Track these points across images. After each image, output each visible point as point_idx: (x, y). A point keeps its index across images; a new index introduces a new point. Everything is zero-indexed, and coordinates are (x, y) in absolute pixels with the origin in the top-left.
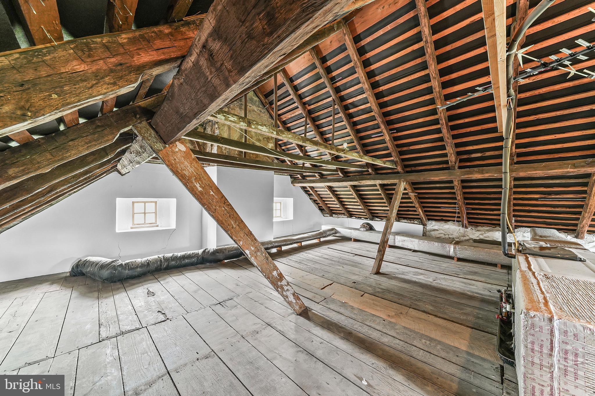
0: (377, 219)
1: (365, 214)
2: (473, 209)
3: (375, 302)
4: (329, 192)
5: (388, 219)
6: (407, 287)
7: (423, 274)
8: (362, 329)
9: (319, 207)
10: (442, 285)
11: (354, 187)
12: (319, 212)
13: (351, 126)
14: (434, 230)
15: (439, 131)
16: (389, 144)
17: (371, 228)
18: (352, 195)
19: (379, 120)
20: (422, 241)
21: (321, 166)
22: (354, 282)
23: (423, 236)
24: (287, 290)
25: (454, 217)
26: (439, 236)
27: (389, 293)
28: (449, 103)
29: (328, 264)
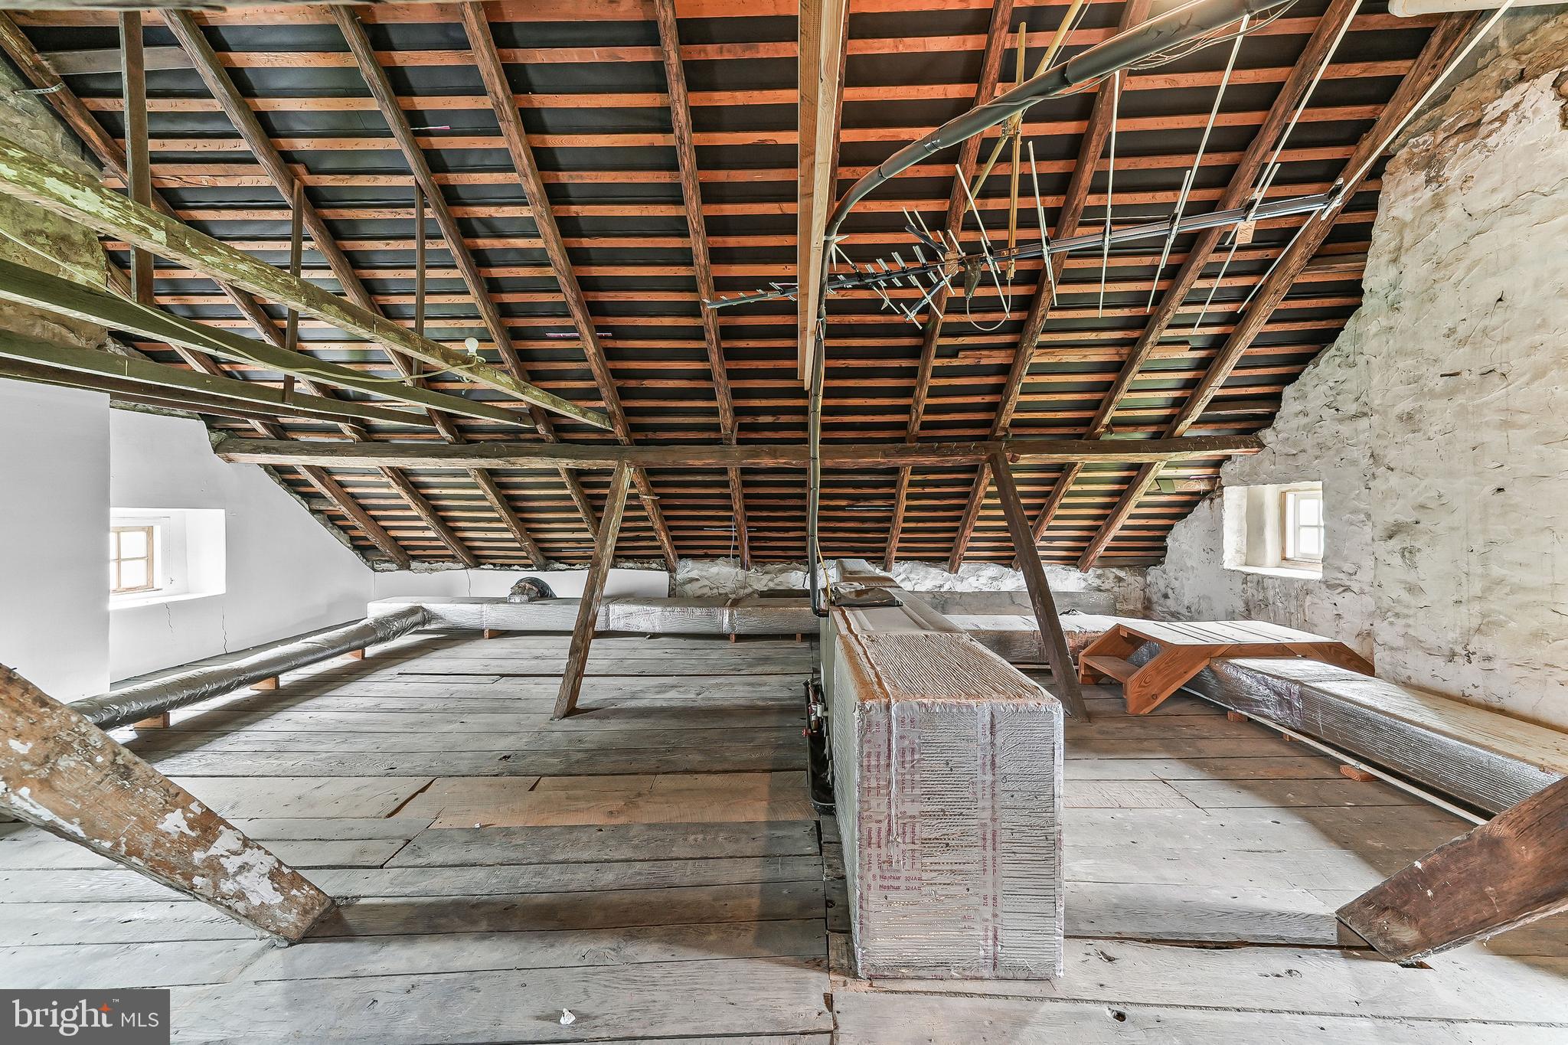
0: (557, 565)
1: (524, 554)
2: (760, 529)
3: (570, 792)
4: (396, 489)
5: (594, 563)
6: (647, 727)
7: (676, 687)
8: (544, 880)
9: (352, 539)
10: (714, 699)
11: (490, 474)
12: (352, 556)
13: (483, 288)
14: (692, 580)
15: (702, 355)
16: (594, 365)
17: (542, 593)
18: (482, 498)
19: (568, 294)
20: (669, 609)
21: (366, 398)
22: (505, 757)
23: (669, 596)
24: (243, 868)
25: (728, 547)
26: (700, 592)
27: (606, 755)
28: (726, 299)
29: (406, 725)
